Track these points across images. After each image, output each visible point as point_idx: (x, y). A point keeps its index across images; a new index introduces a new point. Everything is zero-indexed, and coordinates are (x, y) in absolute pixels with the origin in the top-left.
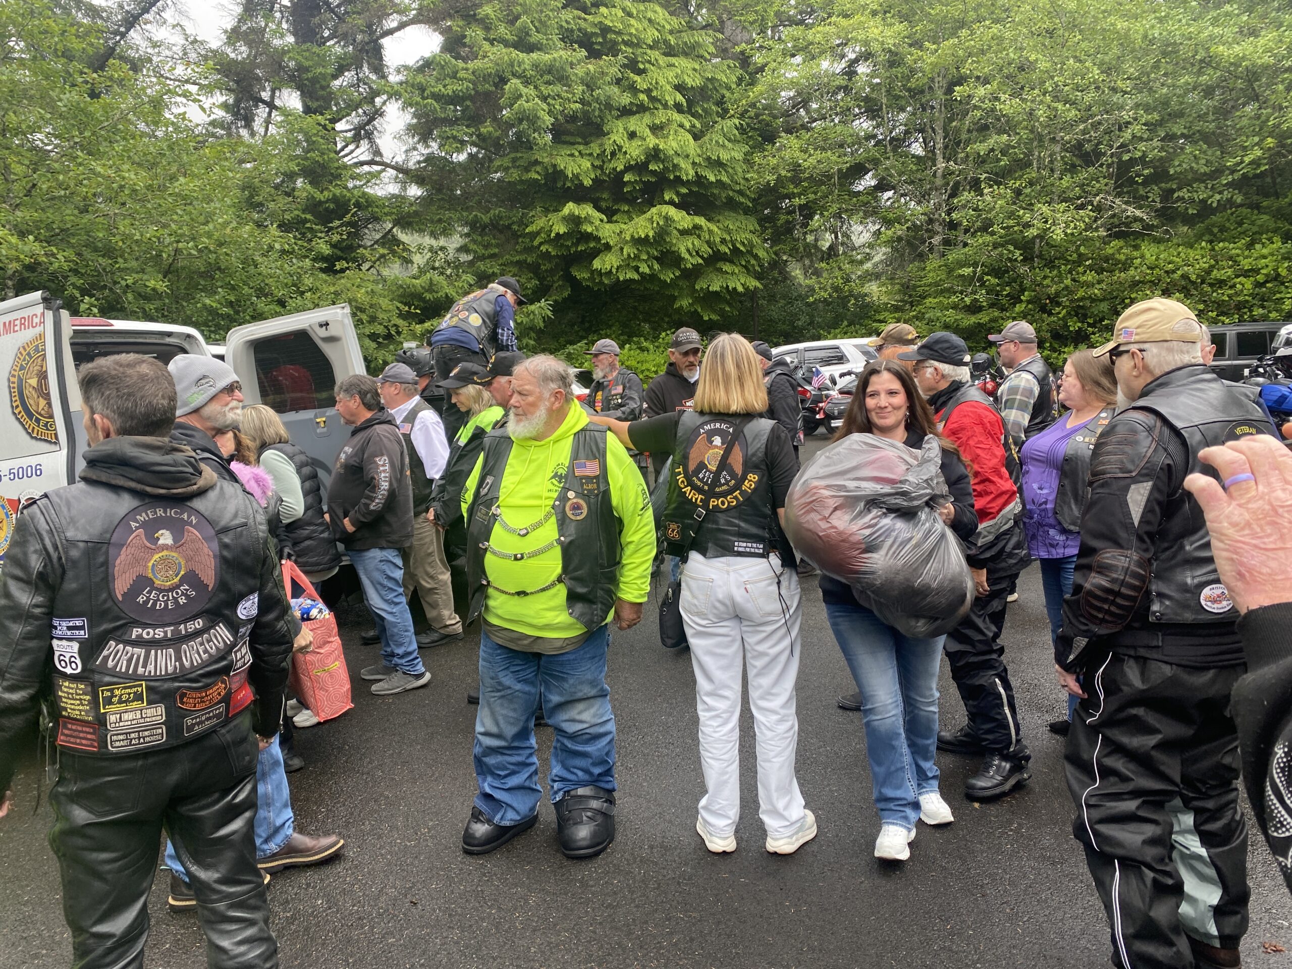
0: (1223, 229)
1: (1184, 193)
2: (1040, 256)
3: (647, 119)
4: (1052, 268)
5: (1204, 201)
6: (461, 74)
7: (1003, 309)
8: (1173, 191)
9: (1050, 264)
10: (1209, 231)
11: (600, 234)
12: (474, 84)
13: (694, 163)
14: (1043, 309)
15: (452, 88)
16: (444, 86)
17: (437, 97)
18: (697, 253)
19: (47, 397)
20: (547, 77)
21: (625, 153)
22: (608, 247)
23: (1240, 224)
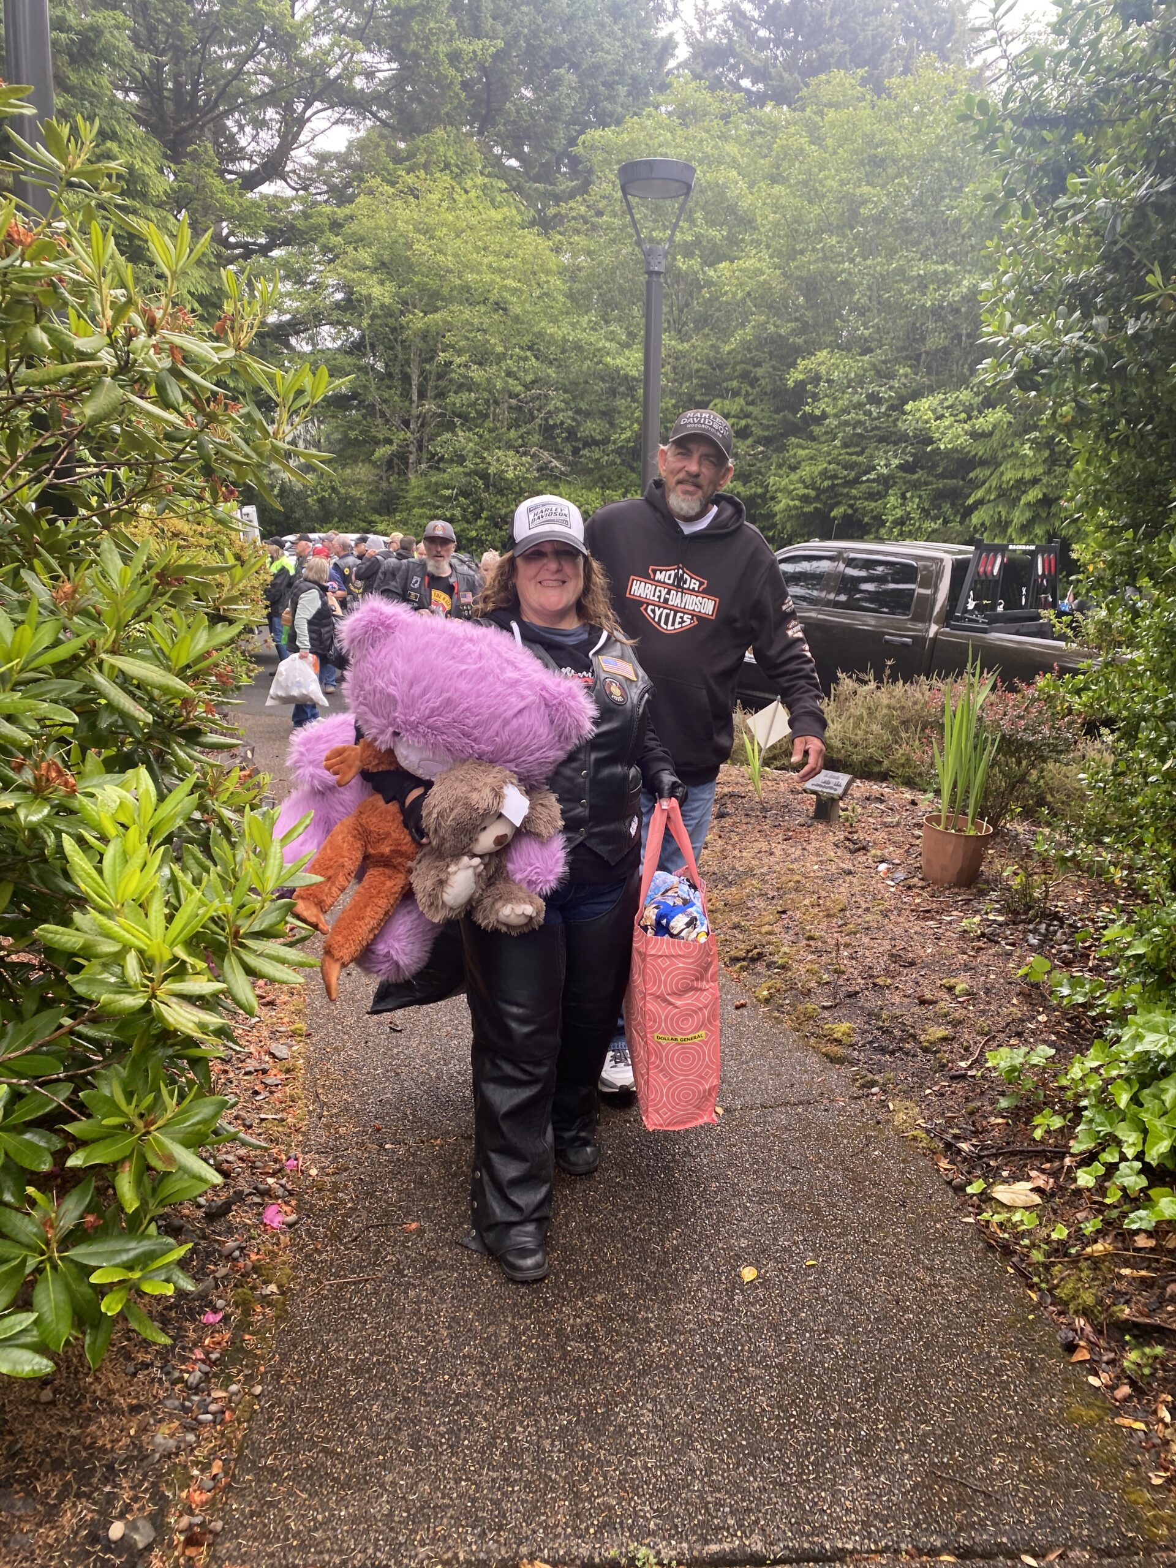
0: (609, 480)
1: (585, 452)
2: (494, 486)
4: (502, 495)
5: (598, 460)
7: (468, 522)
8: (579, 449)
9: (500, 492)
10: (601, 478)
14: (496, 525)
23: (620, 477)
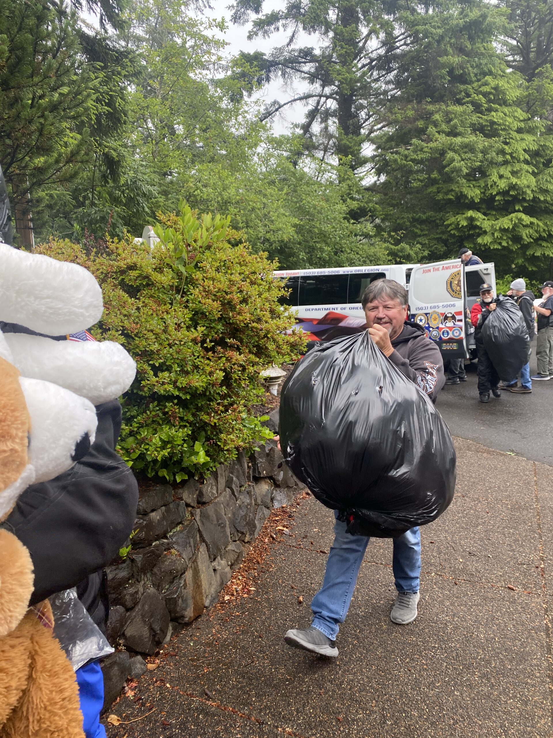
3: (509, 168)
6: (426, 149)
11: (482, 226)
12: (431, 153)
13: (532, 191)
15: (420, 156)
16: (417, 155)
17: (413, 160)
18: (531, 237)
19: (460, 286)
20: (465, 150)
21: (498, 186)
22: (485, 232)
